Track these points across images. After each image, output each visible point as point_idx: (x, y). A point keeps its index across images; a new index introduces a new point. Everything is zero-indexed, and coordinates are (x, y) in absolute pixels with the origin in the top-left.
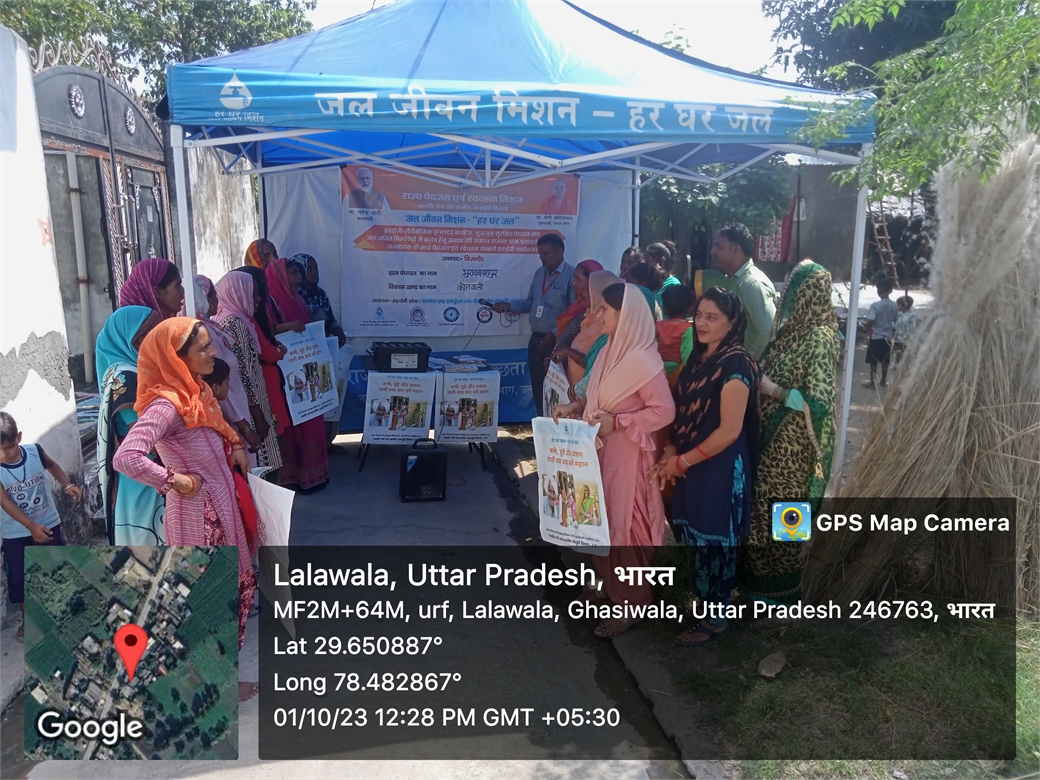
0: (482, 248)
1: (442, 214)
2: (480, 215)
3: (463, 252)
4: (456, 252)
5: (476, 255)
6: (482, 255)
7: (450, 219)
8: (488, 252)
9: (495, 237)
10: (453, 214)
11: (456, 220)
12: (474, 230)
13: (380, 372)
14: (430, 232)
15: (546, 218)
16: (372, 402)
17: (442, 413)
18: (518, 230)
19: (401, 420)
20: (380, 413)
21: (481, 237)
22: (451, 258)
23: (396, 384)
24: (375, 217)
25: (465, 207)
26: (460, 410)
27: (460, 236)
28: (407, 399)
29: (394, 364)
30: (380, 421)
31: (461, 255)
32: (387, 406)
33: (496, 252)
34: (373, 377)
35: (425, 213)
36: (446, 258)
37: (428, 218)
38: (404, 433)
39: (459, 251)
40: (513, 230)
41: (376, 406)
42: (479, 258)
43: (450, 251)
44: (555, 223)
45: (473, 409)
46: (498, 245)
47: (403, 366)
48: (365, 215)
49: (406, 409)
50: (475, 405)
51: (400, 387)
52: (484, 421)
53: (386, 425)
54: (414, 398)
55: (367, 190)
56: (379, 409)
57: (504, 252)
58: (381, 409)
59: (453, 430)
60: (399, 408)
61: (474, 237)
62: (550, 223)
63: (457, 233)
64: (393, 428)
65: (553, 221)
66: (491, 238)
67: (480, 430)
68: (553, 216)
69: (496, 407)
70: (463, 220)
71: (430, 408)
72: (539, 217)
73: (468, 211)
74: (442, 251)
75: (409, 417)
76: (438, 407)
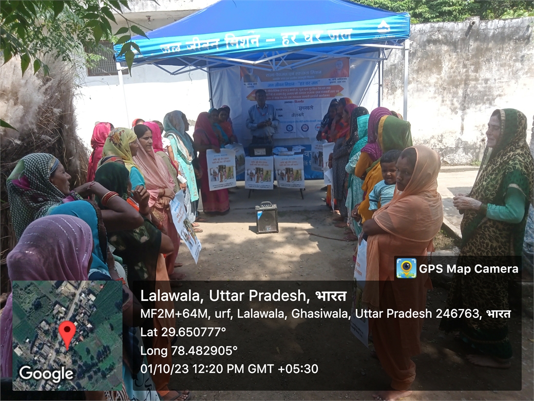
0: (303, 96)
1: (284, 82)
2: (301, 81)
3: (294, 99)
4: (290, 99)
5: (300, 100)
6: (303, 100)
7: (287, 84)
8: (306, 98)
9: (308, 91)
10: (288, 82)
11: (290, 84)
12: (298, 88)
13: (251, 157)
14: (279, 90)
15: (333, 80)
16: (248, 170)
17: (279, 174)
18: (320, 87)
19: (260, 178)
20: (252, 175)
21: (302, 91)
22: (288, 102)
23: (257, 162)
24: (255, 86)
25: (294, 78)
26: (286, 173)
27: (292, 92)
28: (262, 169)
29: (256, 153)
30: (252, 179)
31: (293, 100)
32: (254, 172)
33: (310, 98)
34: (248, 159)
35: (276, 82)
36: (286, 102)
37: (277, 85)
38: (262, 184)
39: (292, 99)
40: (317, 87)
41: (249, 172)
42: (302, 101)
43: (288, 99)
44: (338, 82)
45: (291, 172)
46: (310, 95)
47: (260, 154)
48: (250, 85)
49: (263, 174)
50: (292, 171)
51: (259, 163)
52: (298, 178)
53: (255, 180)
54: (265, 168)
55: (250, 74)
56: (251, 173)
57: (314, 98)
58: (252, 173)
59: (285, 182)
60: (259, 173)
61: (299, 91)
62: (335, 82)
63: (291, 90)
64: (257, 182)
65: (337, 81)
66: (307, 91)
67: (297, 183)
68: (337, 78)
69: (303, 171)
70: (294, 84)
71: (273, 172)
72: (329, 80)
73: (296, 79)
74: (285, 99)
75: (264, 177)
76: (276, 172)
